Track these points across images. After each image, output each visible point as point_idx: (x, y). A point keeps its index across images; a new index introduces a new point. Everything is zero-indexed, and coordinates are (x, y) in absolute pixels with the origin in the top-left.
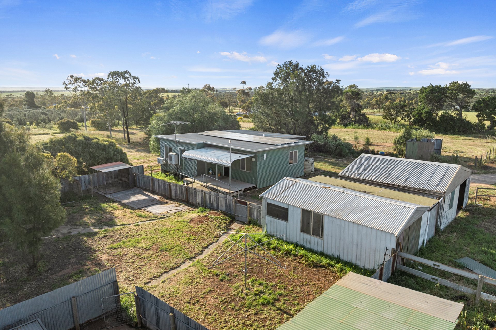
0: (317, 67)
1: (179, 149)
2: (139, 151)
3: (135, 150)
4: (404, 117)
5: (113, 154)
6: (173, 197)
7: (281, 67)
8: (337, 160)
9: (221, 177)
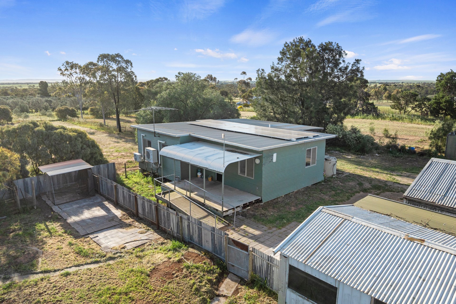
0: (333, 44)
1: (158, 144)
2: (126, 141)
3: (123, 140)
4: (414, 107)
5: (81, 148)
6: (140, 216)
7: (289, 45)
8: (359, 158)
9: (213, 182)
